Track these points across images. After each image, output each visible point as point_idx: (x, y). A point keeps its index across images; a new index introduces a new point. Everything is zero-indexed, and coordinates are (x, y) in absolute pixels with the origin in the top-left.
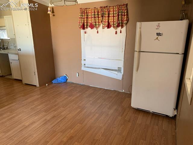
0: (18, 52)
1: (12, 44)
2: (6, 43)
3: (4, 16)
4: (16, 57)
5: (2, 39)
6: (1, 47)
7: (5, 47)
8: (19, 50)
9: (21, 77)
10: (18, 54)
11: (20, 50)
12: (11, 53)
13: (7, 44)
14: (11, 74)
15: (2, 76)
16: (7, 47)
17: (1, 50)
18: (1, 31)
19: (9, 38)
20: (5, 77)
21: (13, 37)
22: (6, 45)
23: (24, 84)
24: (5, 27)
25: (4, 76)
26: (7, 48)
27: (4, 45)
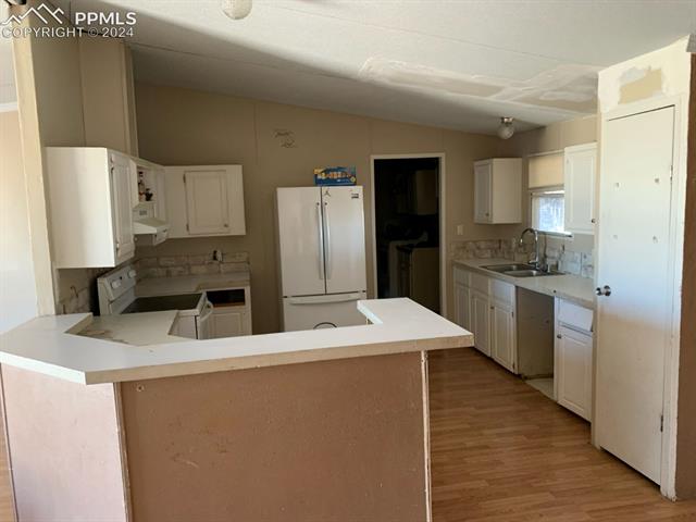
0: (595, 299)
1: (577, 255)
2: (553, 249)
3: (566, 149)
4: (583, 319)
5: (544, 233)
6: (534, 264)
7: (550, 262)
8: (603, 290)
9: (590, 410)
10: (592, 306)
11: (608, 294)
12: (564, 294)
13: (556, 255)
14: (552, 376)
15: (519, 376)
16: (557, 266)
17: (535, 272)
18: (547, 202)
19: (569, 233)
20: (528, 382)
21: (587, 229)
22: (553, 258)
23: (597, 446)
24: (561, 186)
25: (526, 378)
26: (555, 271)
27: (545, 256)
